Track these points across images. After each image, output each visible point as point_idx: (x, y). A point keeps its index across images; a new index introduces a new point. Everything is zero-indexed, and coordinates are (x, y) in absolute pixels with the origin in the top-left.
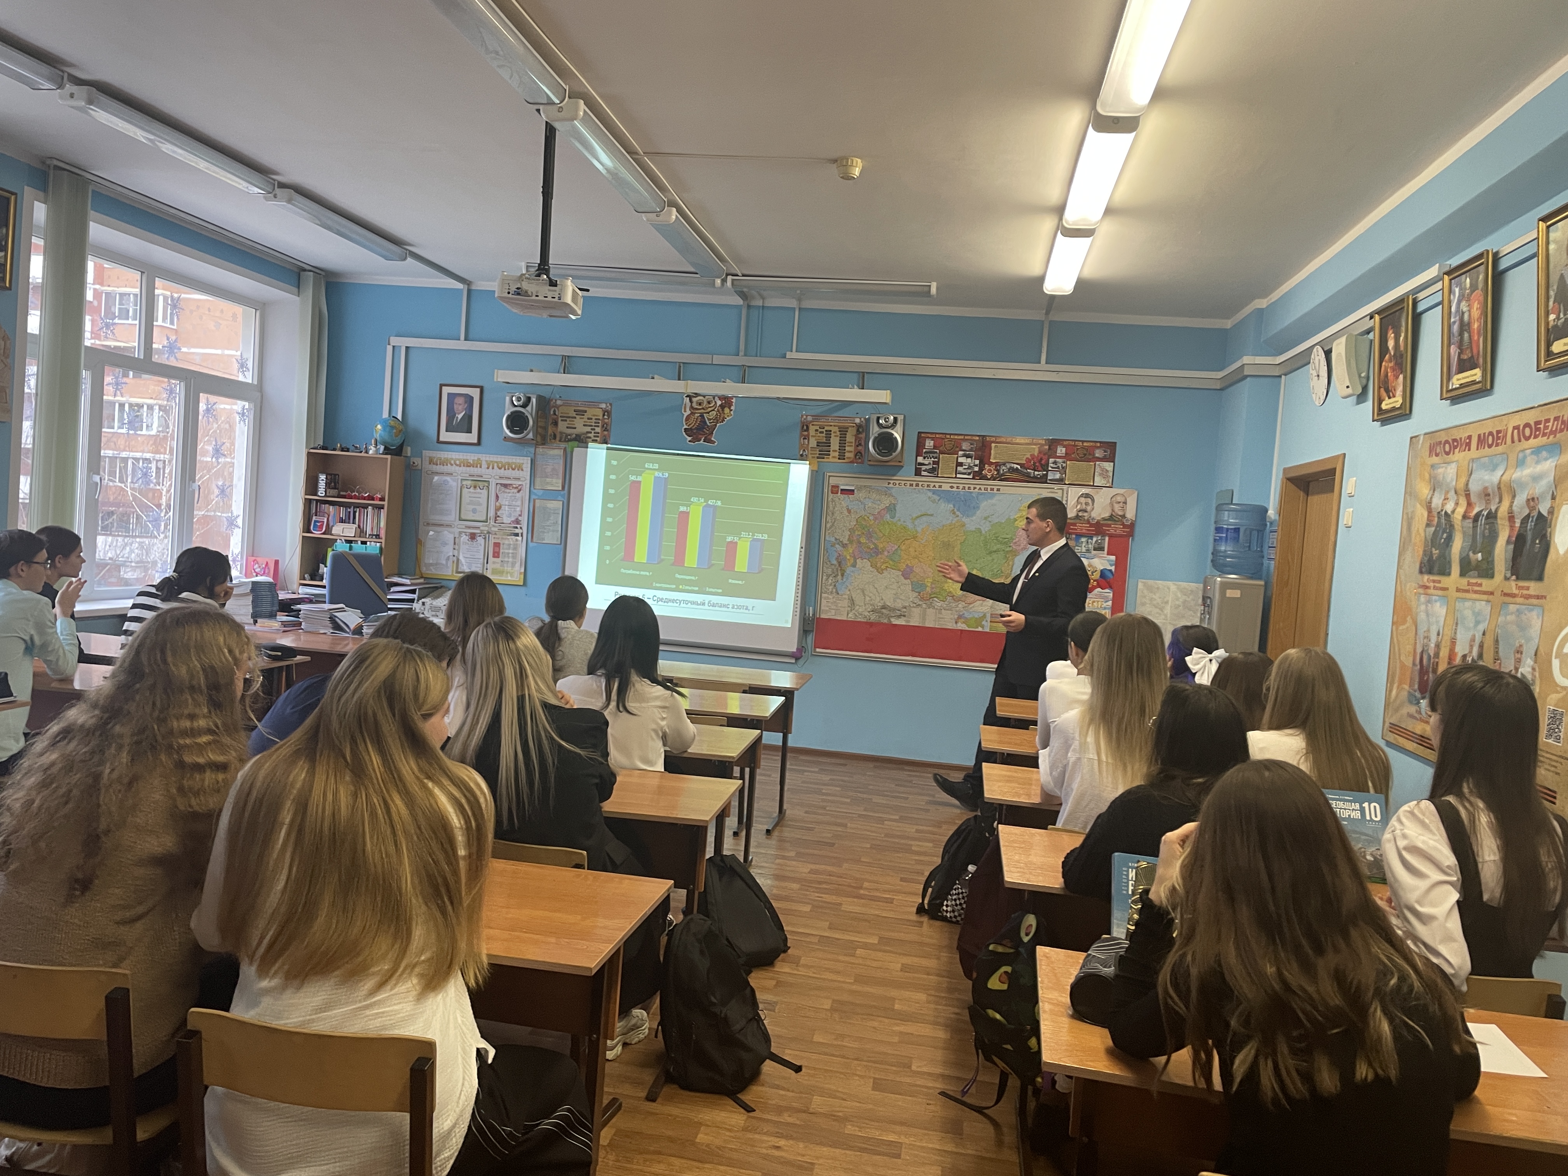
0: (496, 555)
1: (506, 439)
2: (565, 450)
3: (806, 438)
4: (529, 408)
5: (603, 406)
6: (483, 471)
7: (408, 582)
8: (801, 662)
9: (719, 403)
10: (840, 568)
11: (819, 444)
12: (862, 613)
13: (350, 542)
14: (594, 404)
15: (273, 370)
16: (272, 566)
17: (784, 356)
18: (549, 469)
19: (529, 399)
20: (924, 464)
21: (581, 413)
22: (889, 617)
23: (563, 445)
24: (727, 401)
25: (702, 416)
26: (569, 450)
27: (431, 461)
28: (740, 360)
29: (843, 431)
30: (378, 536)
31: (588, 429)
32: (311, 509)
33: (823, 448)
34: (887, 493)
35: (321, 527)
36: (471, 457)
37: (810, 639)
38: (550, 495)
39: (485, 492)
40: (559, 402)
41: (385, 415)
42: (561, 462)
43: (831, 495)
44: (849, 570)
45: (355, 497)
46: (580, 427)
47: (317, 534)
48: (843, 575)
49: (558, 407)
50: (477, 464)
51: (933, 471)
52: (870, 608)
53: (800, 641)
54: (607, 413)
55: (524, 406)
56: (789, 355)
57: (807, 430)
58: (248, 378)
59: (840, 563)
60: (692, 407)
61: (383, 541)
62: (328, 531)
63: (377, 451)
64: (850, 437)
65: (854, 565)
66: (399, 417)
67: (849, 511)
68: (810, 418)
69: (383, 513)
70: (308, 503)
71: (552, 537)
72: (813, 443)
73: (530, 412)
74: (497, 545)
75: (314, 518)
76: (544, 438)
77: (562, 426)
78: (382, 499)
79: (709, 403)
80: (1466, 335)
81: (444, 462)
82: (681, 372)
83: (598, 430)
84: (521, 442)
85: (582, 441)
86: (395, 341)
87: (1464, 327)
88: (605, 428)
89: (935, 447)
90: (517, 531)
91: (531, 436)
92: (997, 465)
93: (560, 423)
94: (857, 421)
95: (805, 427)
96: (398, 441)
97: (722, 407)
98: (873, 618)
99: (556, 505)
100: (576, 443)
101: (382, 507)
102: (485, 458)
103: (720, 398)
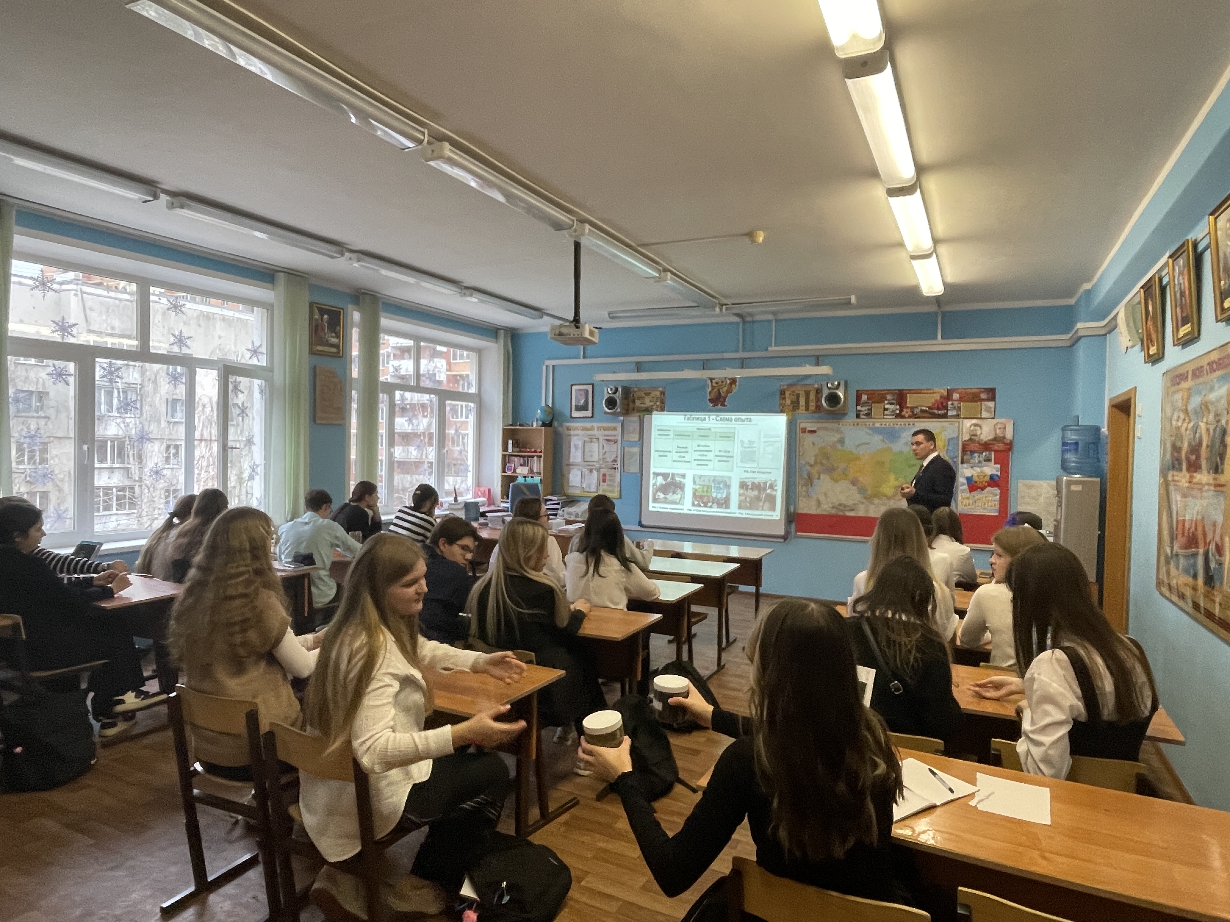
0: (604, 481)
1: (606, 413)
2: (640, 416)
3: (784, 399)
4: (617, 394)
5: (660, 389)
6: (595, 432)
7: (555, 498)
8: (787, 541)
9: (728, 382)
10: (810, 481)
11: (792, 402)
12: (826, 508)
13: (525, 477)
14: (655, 389)
15: (486, 385)
16: (487, 492)
17: (767, 350)
18: (631, 429)
19: (617, 390)
20: (861, 411)
21: (648, 394)
22: (843, 511)
23: (638, 414)
24: (733, 381)
25: (719, 390)
26: (642, 416)
27: (568, 429)
28: (741, 355)
29: (807, 394)
30: (540, 473)
31: (652, 403)
32: (506, 459)
33: (795, 405)
34: (838, 431)
35: (511, 470)
36: (588, 425)
37: (793, 526)
38: (632, 444)
39: (596, 444)
40: (635, 389)
41: (543, 404)
42: (638, 424)
43: (801, 434)
44: (816, 481)
45: (529, 452)
46: (648, 403)
47: (509, 473)
48: (812, 485)
49: (634, 392)
50: (592, 429)
51: (869, 415)
52: (831, 505)
53: (786, 528)
54: (663, 393)
55: (615, 393)
56: (770, 349)
57: (784, 394)
58: (473, 390)
59: (809, 477)
60: (712, 386)
61: (542, 475)
62: (514, 472)
63: (537, 426)
64: (812, 396)
65: (819, 478)
66: (550, 406)
67: (814, 444)
68: (785, 387)
69: (542, 459)
70: (504, 457)
71: (635, 469)
72: (788, 402)
73: (618, 396)
74: (604, 475)
75: (507, 465)
76: (627, 411)
77: (638, 403)
78: (541, 452)
79: (722, 382)
80: (1183, 299)
81: (576, 429)
82: (705, 365)
83: (658, 403)
84: (615, 414)
85: (649, 411)
86: (547, 362)
87: (1182, 294)
88: (662, 402)
89: (868, 399)
90: (615, 466)
91: (619, 410)
92: (912, 409)
93: (636, 401)
94: (816, 386)
95: (782, 393)
96: (549, 418)
97: (731, 384)
98: (834, 512)
99: (636, 450)
100: (645, 413)
101: (540, 457)
102: (596, 425)
103: (730, 379)
